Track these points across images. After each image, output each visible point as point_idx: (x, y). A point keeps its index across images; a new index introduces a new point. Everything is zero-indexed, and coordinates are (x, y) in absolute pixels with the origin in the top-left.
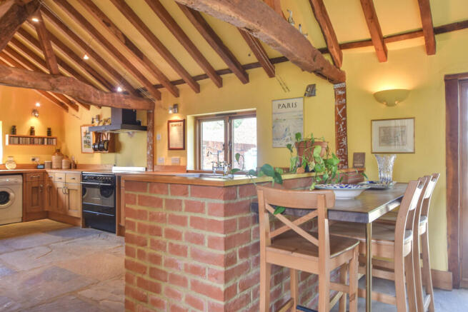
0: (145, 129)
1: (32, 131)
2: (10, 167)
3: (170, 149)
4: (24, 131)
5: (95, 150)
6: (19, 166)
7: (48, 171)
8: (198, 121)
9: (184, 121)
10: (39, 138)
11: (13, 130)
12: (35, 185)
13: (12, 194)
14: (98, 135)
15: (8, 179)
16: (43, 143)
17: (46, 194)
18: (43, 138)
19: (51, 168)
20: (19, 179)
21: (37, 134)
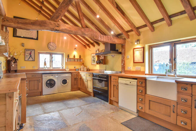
0: (120, 53)
1: (74, 56)
2: (68, 70)
3: (134, 63)
4: (71, 57)
5: (97, 63)
6: (70, 70)
7: (80, 72)
8: (151, 48)
9: (144, 48)
10: (77, 59)
11: (68, 56)
12: (75, 77)
13: (68, 81)
14: (98, 57)
15: (67, 75)
16: (78, 61)
17: (79, 81)
18: (78, 59)
19: (81, 70)
20: (70, 75)
21: (76, 57)
